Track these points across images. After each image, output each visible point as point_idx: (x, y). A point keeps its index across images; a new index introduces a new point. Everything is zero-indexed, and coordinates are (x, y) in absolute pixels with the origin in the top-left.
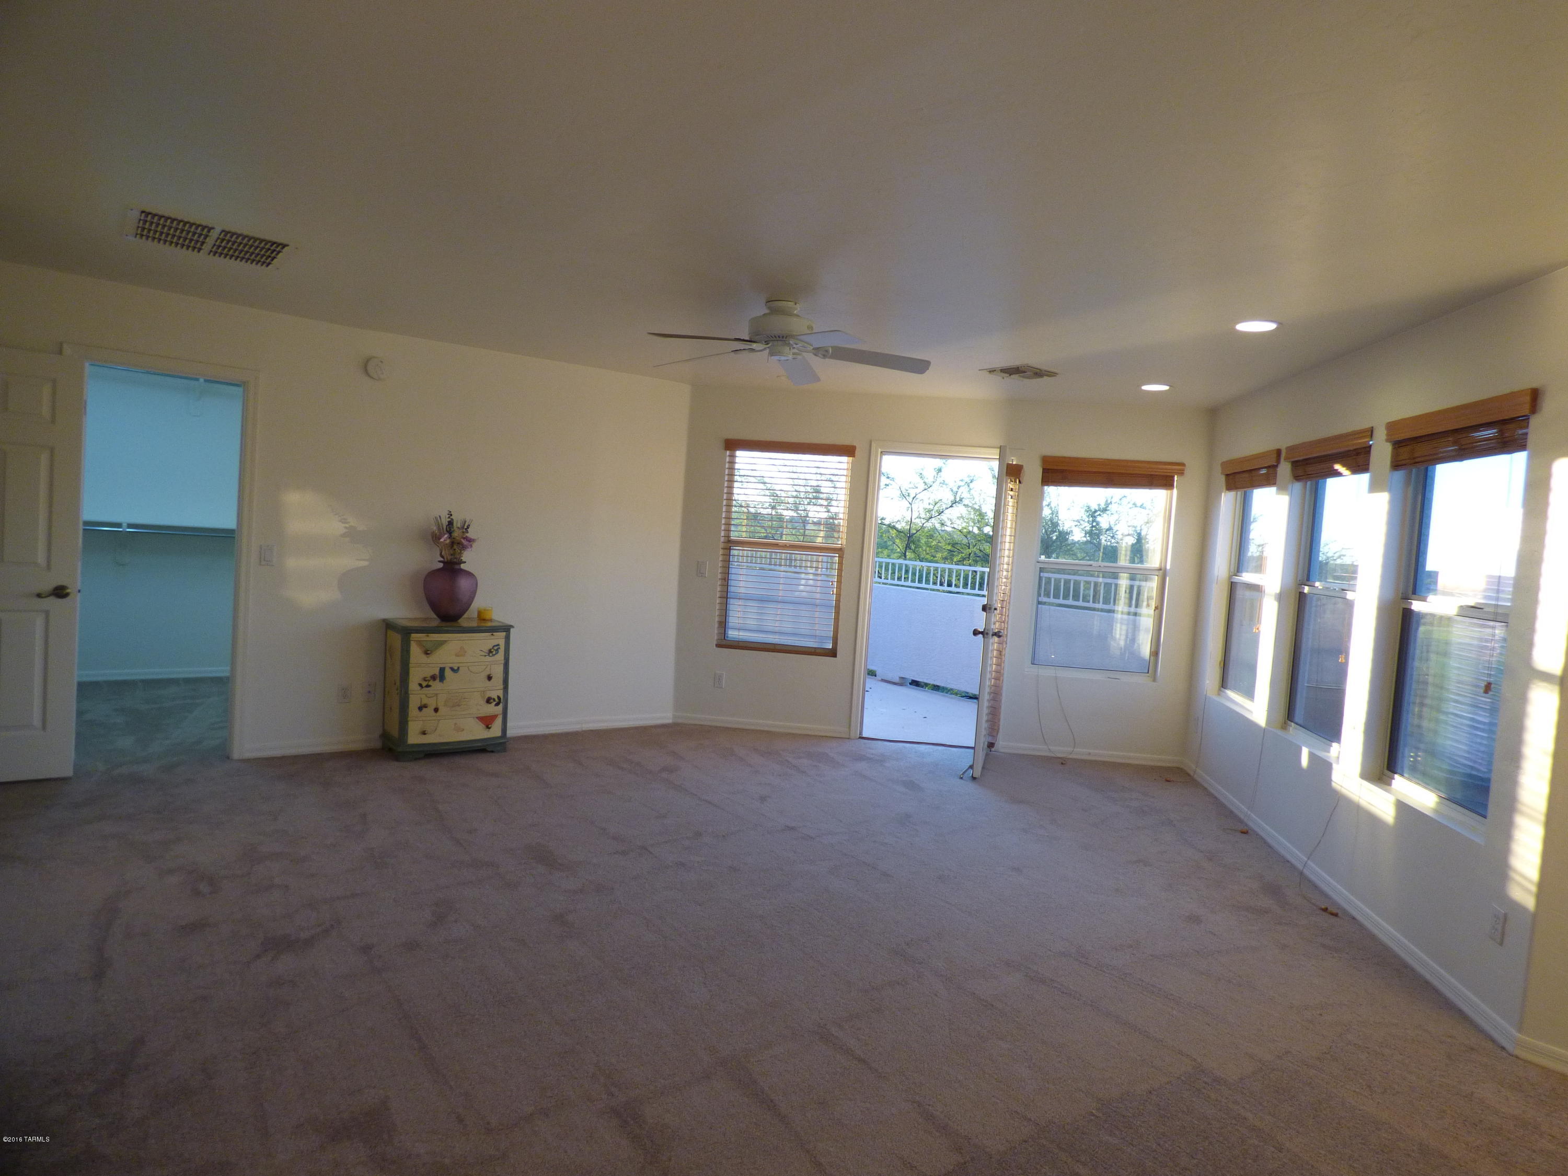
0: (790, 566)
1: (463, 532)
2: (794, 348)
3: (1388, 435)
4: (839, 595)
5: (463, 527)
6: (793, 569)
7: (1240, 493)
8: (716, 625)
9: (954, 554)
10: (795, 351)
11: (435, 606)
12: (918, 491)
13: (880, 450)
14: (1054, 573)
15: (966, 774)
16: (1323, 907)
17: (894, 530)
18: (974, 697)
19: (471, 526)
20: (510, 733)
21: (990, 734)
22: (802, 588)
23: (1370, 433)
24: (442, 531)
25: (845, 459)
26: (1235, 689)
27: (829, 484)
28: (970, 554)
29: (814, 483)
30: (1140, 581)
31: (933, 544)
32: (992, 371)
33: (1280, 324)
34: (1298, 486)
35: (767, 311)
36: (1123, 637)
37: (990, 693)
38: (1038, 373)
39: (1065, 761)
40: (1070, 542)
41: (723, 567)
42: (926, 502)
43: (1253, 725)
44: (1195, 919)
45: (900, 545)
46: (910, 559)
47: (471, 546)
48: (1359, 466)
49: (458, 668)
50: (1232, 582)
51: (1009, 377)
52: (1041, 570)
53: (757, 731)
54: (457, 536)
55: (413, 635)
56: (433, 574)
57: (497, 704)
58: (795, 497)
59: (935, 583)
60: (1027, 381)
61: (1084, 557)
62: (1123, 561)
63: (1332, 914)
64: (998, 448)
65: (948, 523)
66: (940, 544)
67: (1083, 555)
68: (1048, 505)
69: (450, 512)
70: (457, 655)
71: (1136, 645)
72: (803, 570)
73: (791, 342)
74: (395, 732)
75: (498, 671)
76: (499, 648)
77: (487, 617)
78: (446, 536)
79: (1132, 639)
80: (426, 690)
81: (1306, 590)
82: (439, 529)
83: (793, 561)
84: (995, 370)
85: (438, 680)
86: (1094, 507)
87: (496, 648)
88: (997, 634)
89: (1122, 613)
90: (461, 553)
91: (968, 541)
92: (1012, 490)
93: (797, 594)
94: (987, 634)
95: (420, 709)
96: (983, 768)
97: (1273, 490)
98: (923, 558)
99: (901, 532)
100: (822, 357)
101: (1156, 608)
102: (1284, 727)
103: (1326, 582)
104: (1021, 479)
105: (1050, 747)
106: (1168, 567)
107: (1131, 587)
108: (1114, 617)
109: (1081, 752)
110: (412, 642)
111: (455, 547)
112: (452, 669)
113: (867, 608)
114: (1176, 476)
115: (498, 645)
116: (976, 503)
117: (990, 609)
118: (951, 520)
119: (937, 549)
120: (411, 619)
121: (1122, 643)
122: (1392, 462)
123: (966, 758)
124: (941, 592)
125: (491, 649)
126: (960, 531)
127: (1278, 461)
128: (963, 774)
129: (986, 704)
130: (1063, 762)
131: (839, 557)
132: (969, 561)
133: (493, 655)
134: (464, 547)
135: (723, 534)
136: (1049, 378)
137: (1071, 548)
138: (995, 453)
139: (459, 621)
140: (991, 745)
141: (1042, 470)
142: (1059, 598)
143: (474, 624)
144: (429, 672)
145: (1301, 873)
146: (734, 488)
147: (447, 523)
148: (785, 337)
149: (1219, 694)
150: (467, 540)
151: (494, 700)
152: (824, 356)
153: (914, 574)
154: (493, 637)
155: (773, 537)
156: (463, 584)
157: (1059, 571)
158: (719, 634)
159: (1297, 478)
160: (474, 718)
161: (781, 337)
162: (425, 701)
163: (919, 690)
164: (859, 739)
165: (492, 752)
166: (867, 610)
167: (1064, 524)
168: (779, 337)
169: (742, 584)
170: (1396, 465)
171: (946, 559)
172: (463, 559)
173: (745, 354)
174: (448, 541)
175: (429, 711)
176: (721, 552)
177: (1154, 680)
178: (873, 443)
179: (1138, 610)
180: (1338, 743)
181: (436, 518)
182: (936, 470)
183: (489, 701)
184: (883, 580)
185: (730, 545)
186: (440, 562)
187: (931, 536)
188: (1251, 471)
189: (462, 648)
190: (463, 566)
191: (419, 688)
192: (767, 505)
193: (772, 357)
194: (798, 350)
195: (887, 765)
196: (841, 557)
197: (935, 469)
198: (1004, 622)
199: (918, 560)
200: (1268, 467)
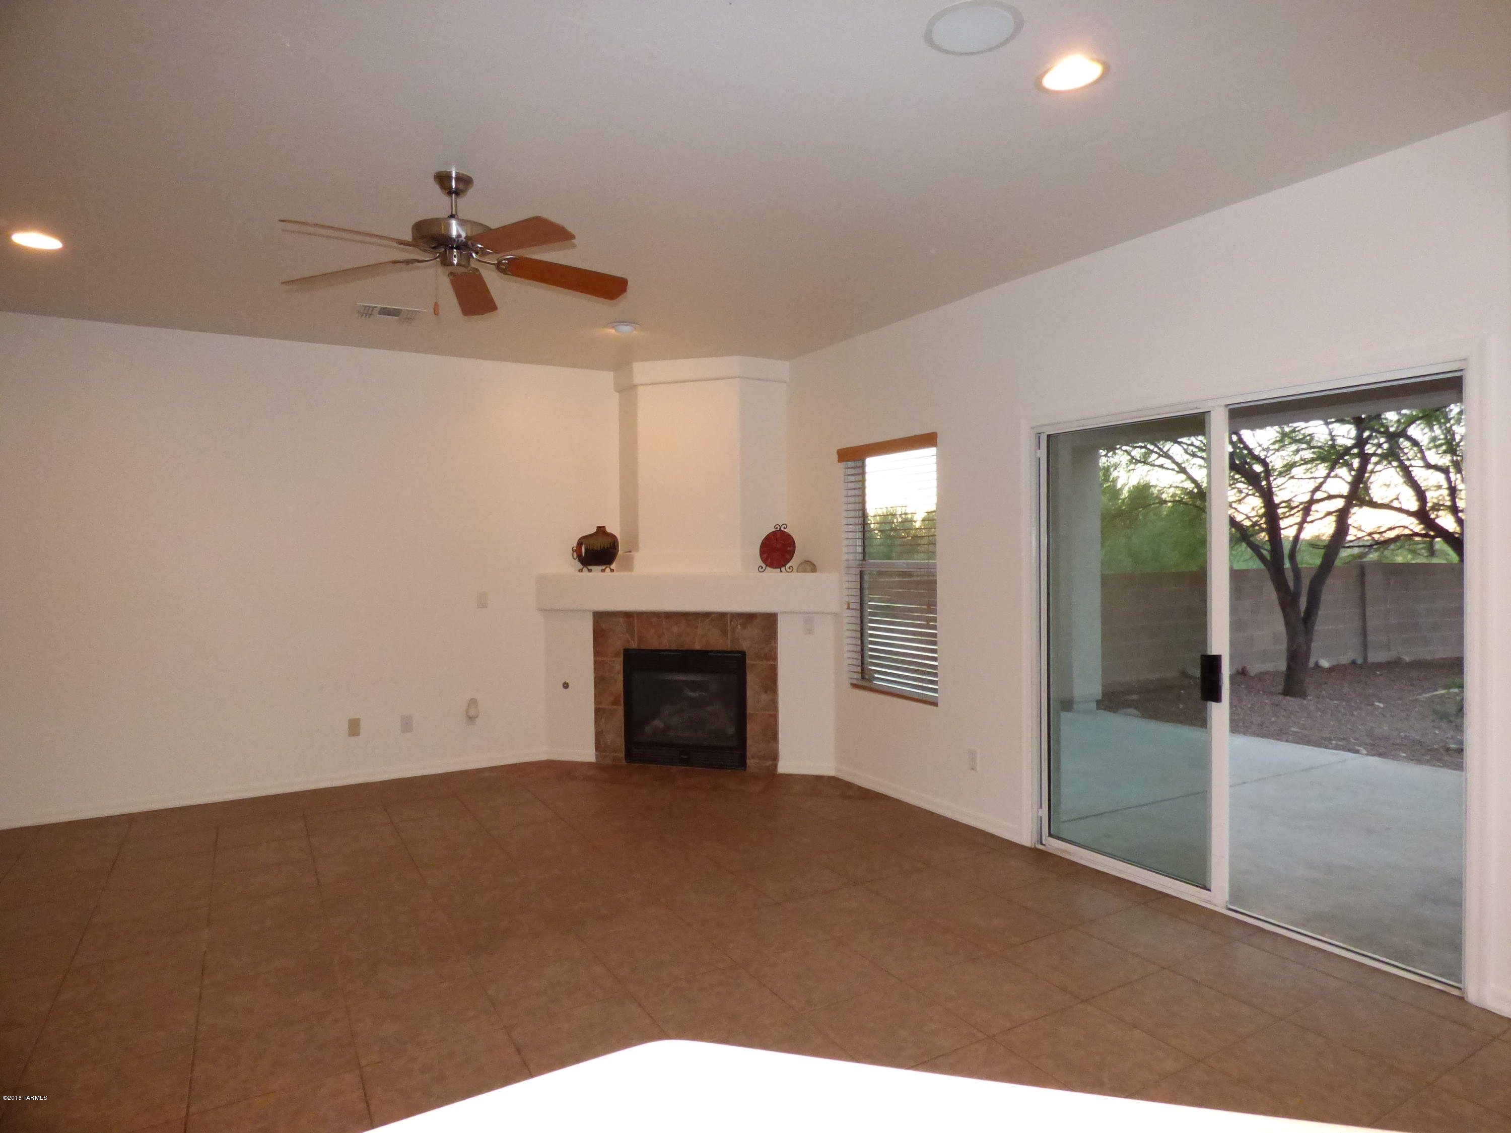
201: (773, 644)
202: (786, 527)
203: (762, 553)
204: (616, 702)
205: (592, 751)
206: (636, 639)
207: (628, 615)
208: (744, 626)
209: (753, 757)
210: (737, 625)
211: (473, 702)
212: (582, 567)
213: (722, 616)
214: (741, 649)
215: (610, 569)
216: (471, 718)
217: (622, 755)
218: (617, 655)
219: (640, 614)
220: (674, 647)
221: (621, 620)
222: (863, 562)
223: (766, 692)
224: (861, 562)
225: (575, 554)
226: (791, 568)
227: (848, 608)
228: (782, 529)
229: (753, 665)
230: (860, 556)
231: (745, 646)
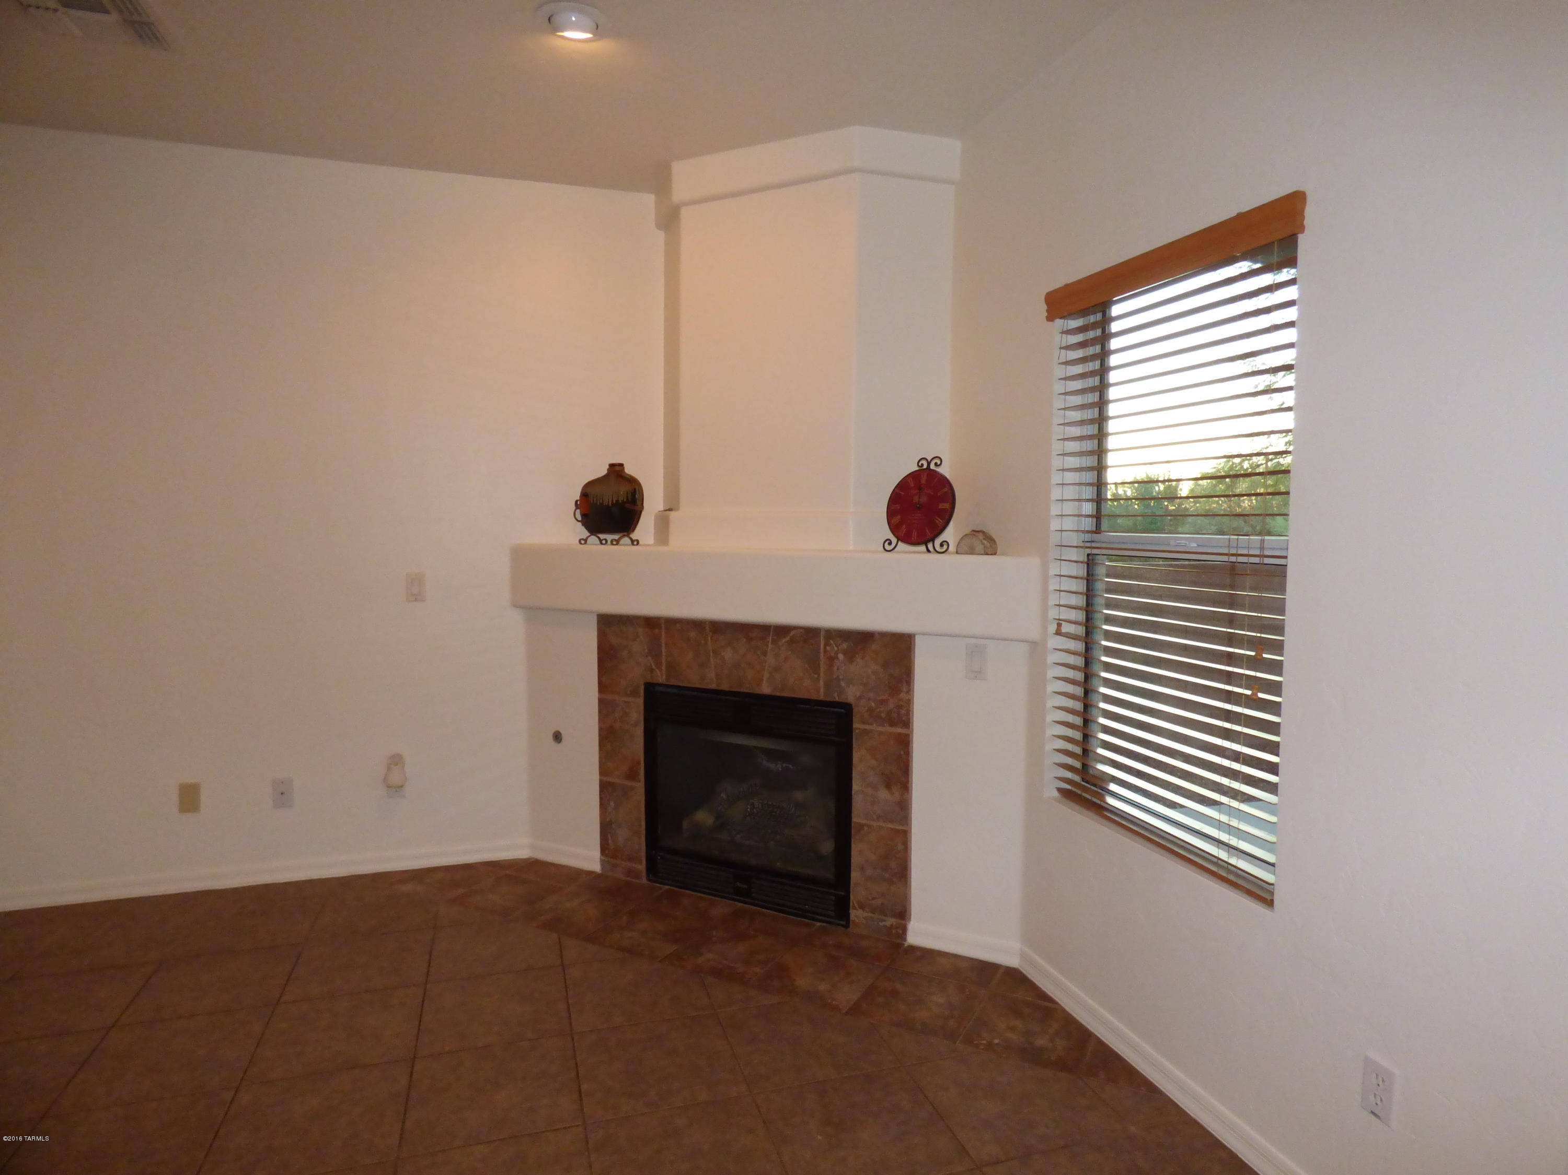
201: (903, 695)
202: (939, 462)
203: (891, 514)
204: (631, 775)
205: (596, 854)
206: (664, 668)
207: (651, 623)
208: (851, 656)
209: (862, 906)
210: (837, 653)
211: (396, 761)
212: (588, 534)
213: (810, 633)
214: (842, 699)
215: (631, 539)
216: (395, 789)
217: (642, 867)
218: (634, 693)
219: (672, 623)
220: (725, 686)
221: (640, 631)
222: (1096, 537)
223: (888, 786)
224: (1088, 537)
225: (578, 511)
226: (945, 547)
227: (1058, 633)
228: (932, 467)
229: (866, 732)
230: (1089, 524)
231: (851, 694)
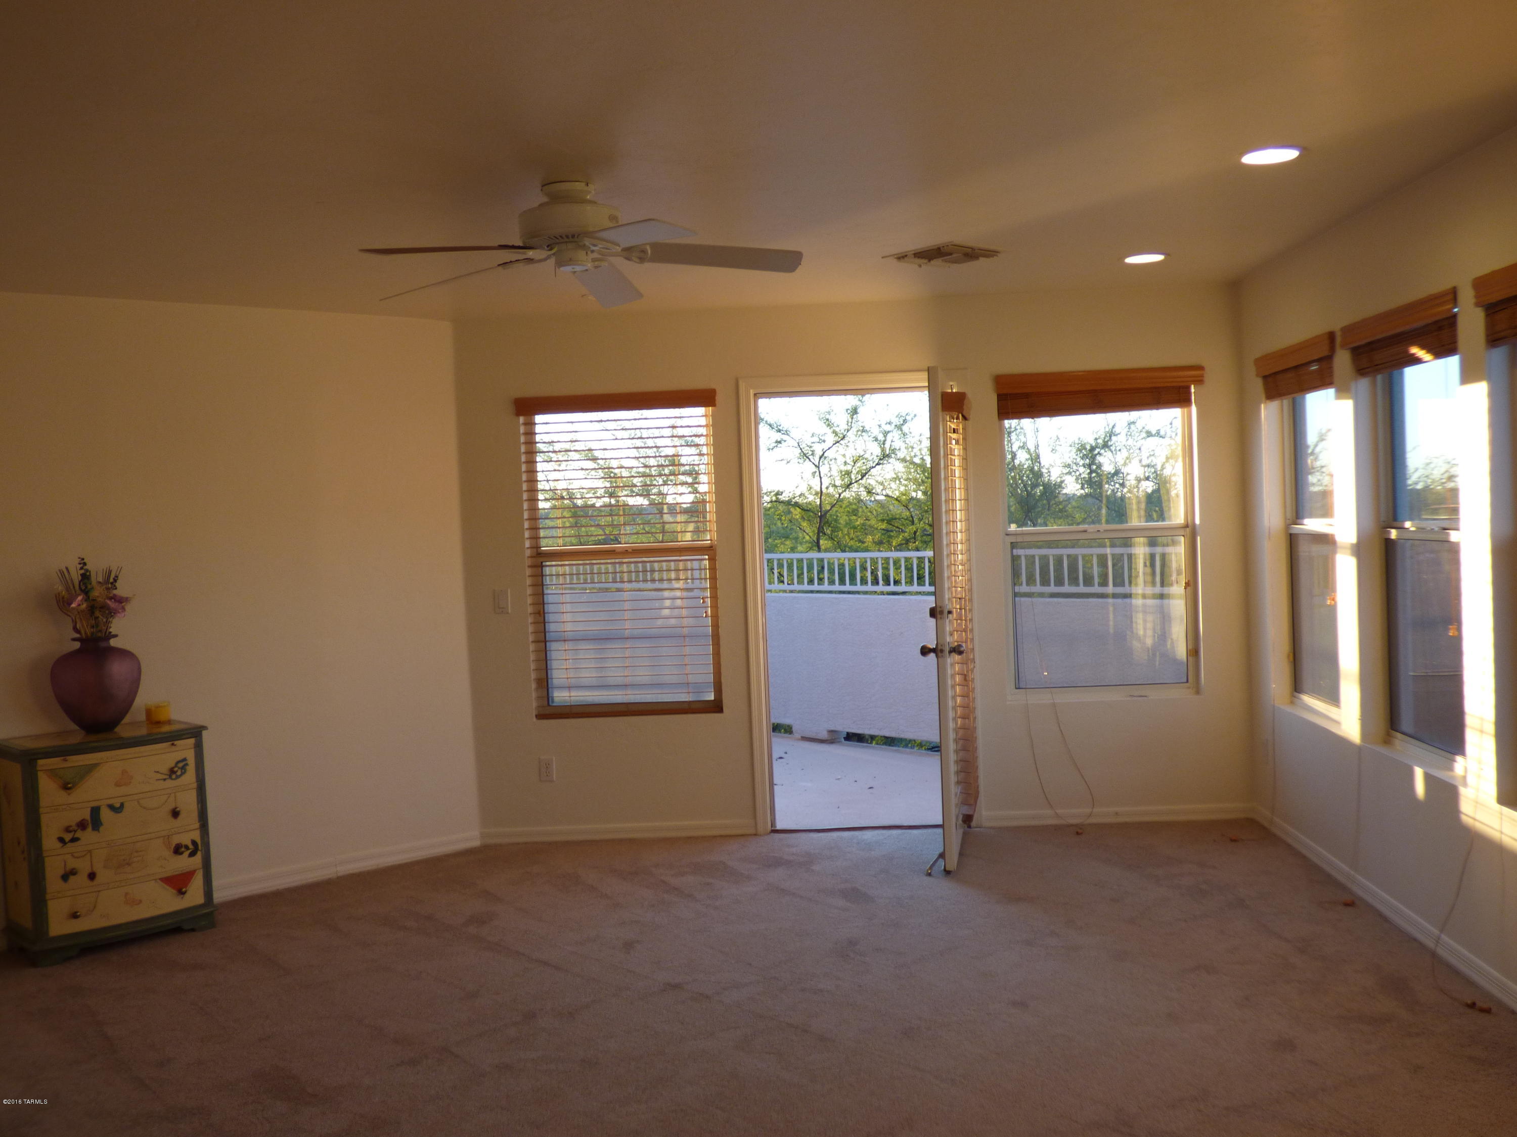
0: (645, 581)
1: (108, 589)
2: (593, 251)
3: (1477, 297)
4: (715, 617)
5: (107, 581)
6: (649, 585)
7: (1286, 402)
8: (534, 686)
9: (892, 534)
10: (595, 255)
11: (72, 710)
12: (825, 446)
13: (752, 392)
14: (1040, 547)
15: (935, 868)
16: (1469, 1002)
17: (797, 508)
18: (935, 748)
19: (119, 577)
20: (219, 896)
21: (965, 803)
22: (666, 612)
23: (1451, 296)
24: (73, 592)
25: (701, 410)
26: (1314, 692)
27: (693, 450)
28: (915, 533)
29: (670, 451)
30: (1163, 546)
31: (858, 523)
32: (901, 257)
33: (1303, 149)
34: (1364, 384)
35: (545, 199)
36: (1150, 633)
37: (956, 741)
38: (970, 254)
39: (1081, 829)
40: (1061, 498)
41: (533, 595)
42: (841, 460)
43: (1343, 742)
44: (1285, 1045)
45: (809, 530)
46: (826, 550)
47: (123, 609)
48: (1443, 346)
49: (122, 805)
50: (1291, 535)
51: (928, 263)
52: (1013, 545)
53: (613, 841)
54: (98, 597)
55: (41, 762)
56: (64, 661)
57: (192, 854)
58: (643, 476)
59: (864, 581)
60: (955, 266)
61: (1085, 519)
62: (1136, 520)
63: (1482, 1010)
64: (926, 371)
65: (879, 489)
66: (868, 523)
67: (1083, 516)
68: (1022, 447)
69: (83, 559)
70: (118, 785)
71: (1169, 643)
72: (665, 585)
73: (587, 244)
74: (26, 921)
75: (188, 801)
76: (187, 764)
77: (162, 718)
78: (80, 598)
79: (1163, 636)
80: (71, 848)
81: (1394, 534)
82: (67, 589)
83: (649, 573)
84: (906, 256)
85: (90, 829)
86: (1090, 440)
87: (181, 765)
88: (957, 650)
89: (1144, 596)
90: (108, 623)
91: (911, 512)
92: (954, 431)
93: (660, 622)
94: (942, 651)
95: (65, 877)
96: (961, 854)
97: (1330, 392)
98: (845, 546)
99: (807, 510)
100: (637, 260)
101: (1187, 584)
102: (1387, 741)
103: (1421, 519)
104: (965, 413)
105: (1057, 811)
106: (1197, 521)
107: (1152, 557)
108: (1131, 603)
109: (1104, 813)
110: (40, 774)
111: (97, 613)
112: (111, 807)
113: (761, 632)
114: (1193, 386)
115: (185, 760)
116: (915, 456)
117: (942, 612)
118: (882, 484)
119: (866, 529)
120: (37, 737)
121: (1149, 642)
122: (1487, 336)
123: (932, 844)
124: (878, 594)
125: (173, 768)
126: (897, 499)
127: (1332, 349)
128: (931, 868)
129: (952, 757)
130: (1078, 831)
131: (709, 559)
132: (915, 542)
133: (178, 777)
134: (111, 613)
135: (527, 544)
136: (988, 260)
137: (1064, 507)
138: (922, 379)
139: (116, 730)
140: (968, 819)
141: (996, 397)
142: (1049, 585)
143: (143, 731)
144: (74, 818)
145: (1434, 955)
146: (537, 472)
147: (80, 578)
148: (576, 236)
149: (1292, 703)
150: (115, 600)
151: (187, 847)
152: (642, 260)
153: (831, 572)
154: (174, 748)
155: (617, 540)
156: (117, 669)
157: (1050, 545)
158: (539, 698)
159: (1361, 371)
160: (155, 880)
161: (570, 236)
162: (72, 863)
163: (864, 747)
164: (772, 834)
165: (193, 930)
166: (761, 636)
167: (1049, 472)
168: (567, 237)
169: (568, 617)
170: (1493, 340)
171: (880, 543)
172: (113, 630)
173: (521, 266)
174: (84, 606)
175: (80, 879)
176: (528, 572)
177: (1198, 692)
178: (741, 382)
179: (1166, 590)
180: (1463, 755)
181: (60, 571)
182: (849, 412)
183: (178, 850)
184: (785, 586)
185: (541, 560)
186: (74, 640)
187: (855, 512)
188: (1296, 367)
189: (124, 772)
190: (113, 642)
191: (59, 845)
192: (600, 492)
193: (562, 269)
194: (600, 254)
195: (816, 868)
196: (712, 560)
197: (847, 410)
198: (965, 631)
199: (839, 550)
200: (1319, 360)
